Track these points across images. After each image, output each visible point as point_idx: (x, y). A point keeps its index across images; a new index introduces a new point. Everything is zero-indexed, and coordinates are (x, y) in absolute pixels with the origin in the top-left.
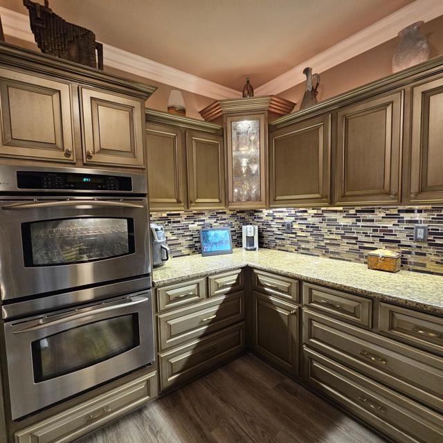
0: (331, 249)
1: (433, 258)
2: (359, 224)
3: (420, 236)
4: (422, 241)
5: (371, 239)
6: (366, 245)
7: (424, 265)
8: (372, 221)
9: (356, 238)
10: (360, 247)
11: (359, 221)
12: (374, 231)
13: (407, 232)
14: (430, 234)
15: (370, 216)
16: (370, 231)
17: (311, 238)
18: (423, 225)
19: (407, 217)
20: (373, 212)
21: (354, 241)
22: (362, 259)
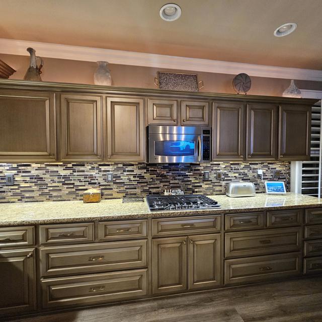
0: (55, 194)
1: (116, 190)
2: (75, 174)
3: (110, 179)
4: (111, 181)
5: (83, 184)
6: (80, 188)
7: (112, 195)
8: (84, 171)
9: (74, 184)
10: (76, 190)
11: (75, 172)
12: (85, 178)
13: (104, 177)
14: (114, 177)
15: (82, 168)
16: (82, 179)
17: (35, 188)
18: (110, 173)
19: (103, 168)
20: (84, 165)
21: (72, 186)
22: (78, 198)
